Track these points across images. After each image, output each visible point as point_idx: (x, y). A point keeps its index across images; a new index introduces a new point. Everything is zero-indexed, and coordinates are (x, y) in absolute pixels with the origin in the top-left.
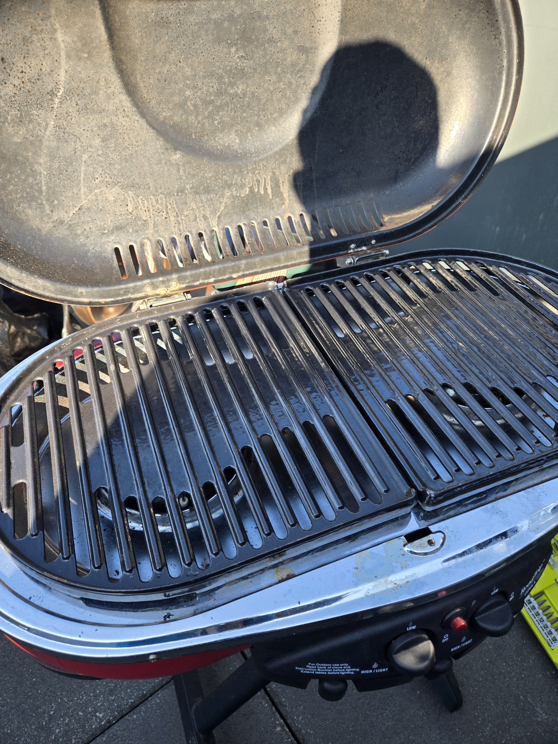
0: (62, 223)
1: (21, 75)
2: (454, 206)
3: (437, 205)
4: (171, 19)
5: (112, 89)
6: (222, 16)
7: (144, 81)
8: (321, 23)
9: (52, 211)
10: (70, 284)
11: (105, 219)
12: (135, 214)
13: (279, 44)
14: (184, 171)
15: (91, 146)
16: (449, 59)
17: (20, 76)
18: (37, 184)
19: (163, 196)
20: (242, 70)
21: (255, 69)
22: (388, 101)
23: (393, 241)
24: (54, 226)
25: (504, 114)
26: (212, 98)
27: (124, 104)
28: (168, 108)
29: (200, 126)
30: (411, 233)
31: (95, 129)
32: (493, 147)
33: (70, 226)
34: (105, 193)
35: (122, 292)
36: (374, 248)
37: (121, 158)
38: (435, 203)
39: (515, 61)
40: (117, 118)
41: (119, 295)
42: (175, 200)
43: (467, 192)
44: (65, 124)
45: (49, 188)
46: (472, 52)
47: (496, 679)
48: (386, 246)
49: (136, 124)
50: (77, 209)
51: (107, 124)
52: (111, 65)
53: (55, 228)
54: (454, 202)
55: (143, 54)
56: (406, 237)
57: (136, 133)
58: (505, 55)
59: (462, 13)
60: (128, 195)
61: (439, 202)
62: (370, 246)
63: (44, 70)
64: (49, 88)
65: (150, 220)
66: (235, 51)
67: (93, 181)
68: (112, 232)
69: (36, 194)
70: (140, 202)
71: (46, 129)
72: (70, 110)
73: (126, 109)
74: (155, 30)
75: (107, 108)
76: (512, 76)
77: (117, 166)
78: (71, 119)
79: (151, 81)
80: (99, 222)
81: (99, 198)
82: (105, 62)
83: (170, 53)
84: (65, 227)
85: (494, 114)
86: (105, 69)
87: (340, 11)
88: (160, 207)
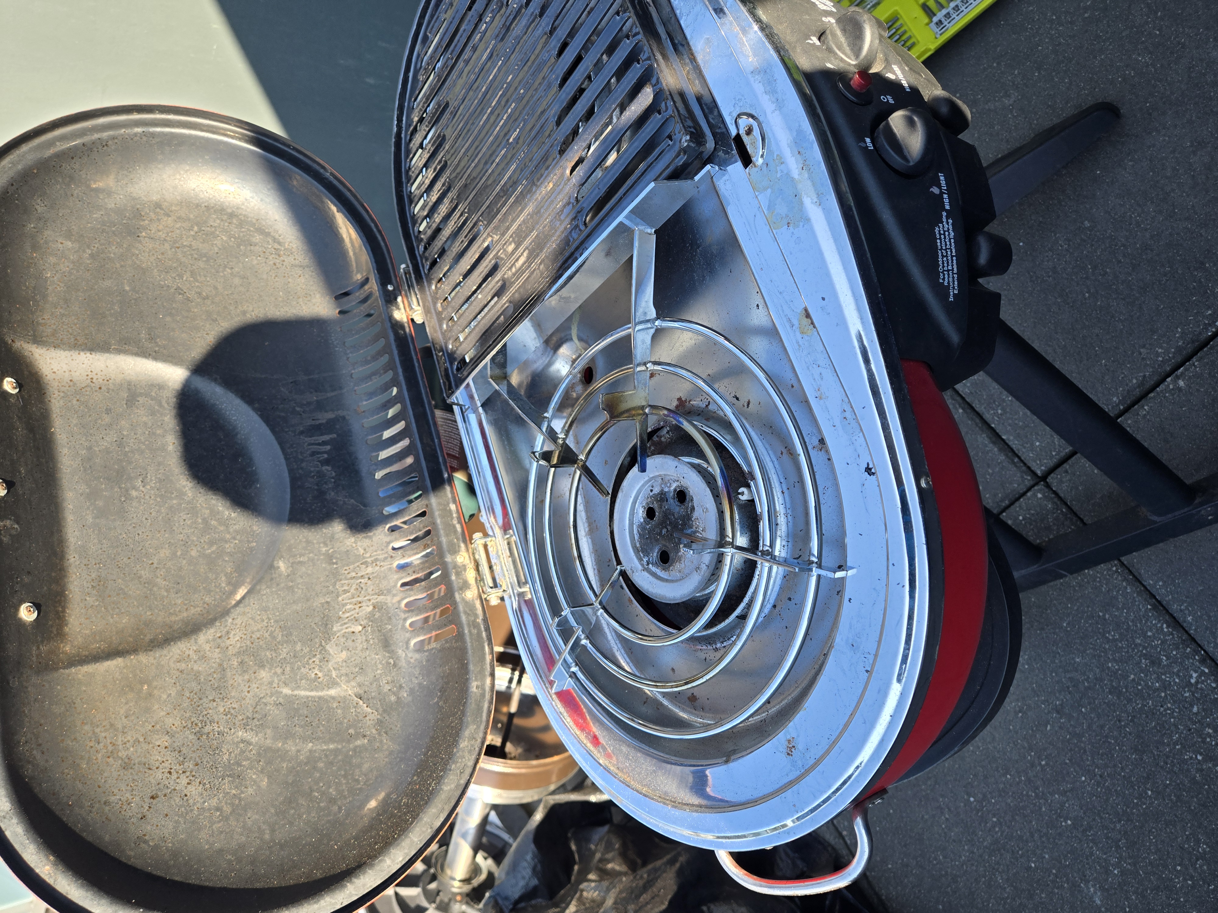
0: (381, 722)
1: (174, 776)
2: (335, 182)
3: (335, 205)
4: (94, 575)
5: (191, 652)
6: (88, 508)
7: (180, 611)
8: (95, 377)
9: (365, 736)
10: (465, 703)
11: (373, 662)
12: (365, 621)
13: (125, 433)
14: (301, 555)
15: (271, 683)
16: (138, 206)
17: (176, 776)
18: (326, 756)
19: (338, 583)
20: (160, 481)
21: (159, 464)
22: (197, 284)
23: (389, 261)
24: (386, 733)
25: (208, 126)
26: (200, 521)
27: (211, 638)
28: (216, 579)
29: (238, 537)
30: (376, 238)
31: (246, 677)
32: (253, 137)
33: (385, 711)
34: (337, 663)
35: (475, 631)
36: (398, 286)
37: (287, 642)
38: (334, 208)
39: (136, 116)
40: (230, 648)
41: (479, 634)
42: (344, 566)
43: (315, 166)
44: (241, 718)
45: (331, 740)
46: (127, 176)
47: (1064, 57)
48: (395, 269)
49: (238, 621)
50: (361, 702)
51: (240, 660)
52: (158, 653)
53: (389, 733)
54: (331, 182)
55: (143, 613)
56: (382, 244)
57: (251, 622)
58: (128, 131)
59: (76, 191)
60: (339, 631)
61: (332, 202)
62: (397, 292)
63: (167, 744)
64: (191, 737)
65: (372, 601)
66: (136, 490)
67: (321, 680)
68: (392, 653)
69: (340, 758)
70: (348, 615)
71: (249, 743)
72: (222, 710)
73: (218, 635)
74: (110, 596)
75: (218, 660)
76: (156, 119)
77: (298, 647)
78: (234, 708)
79: (179, 601)
80: (379, 672)
81: (343, 671)
82: (155, 662)
83: (140, 577)
84: (387, 718)
85: (207, 140)
86: (162, 663)
87: (77, 352)
88: (354, 587)
